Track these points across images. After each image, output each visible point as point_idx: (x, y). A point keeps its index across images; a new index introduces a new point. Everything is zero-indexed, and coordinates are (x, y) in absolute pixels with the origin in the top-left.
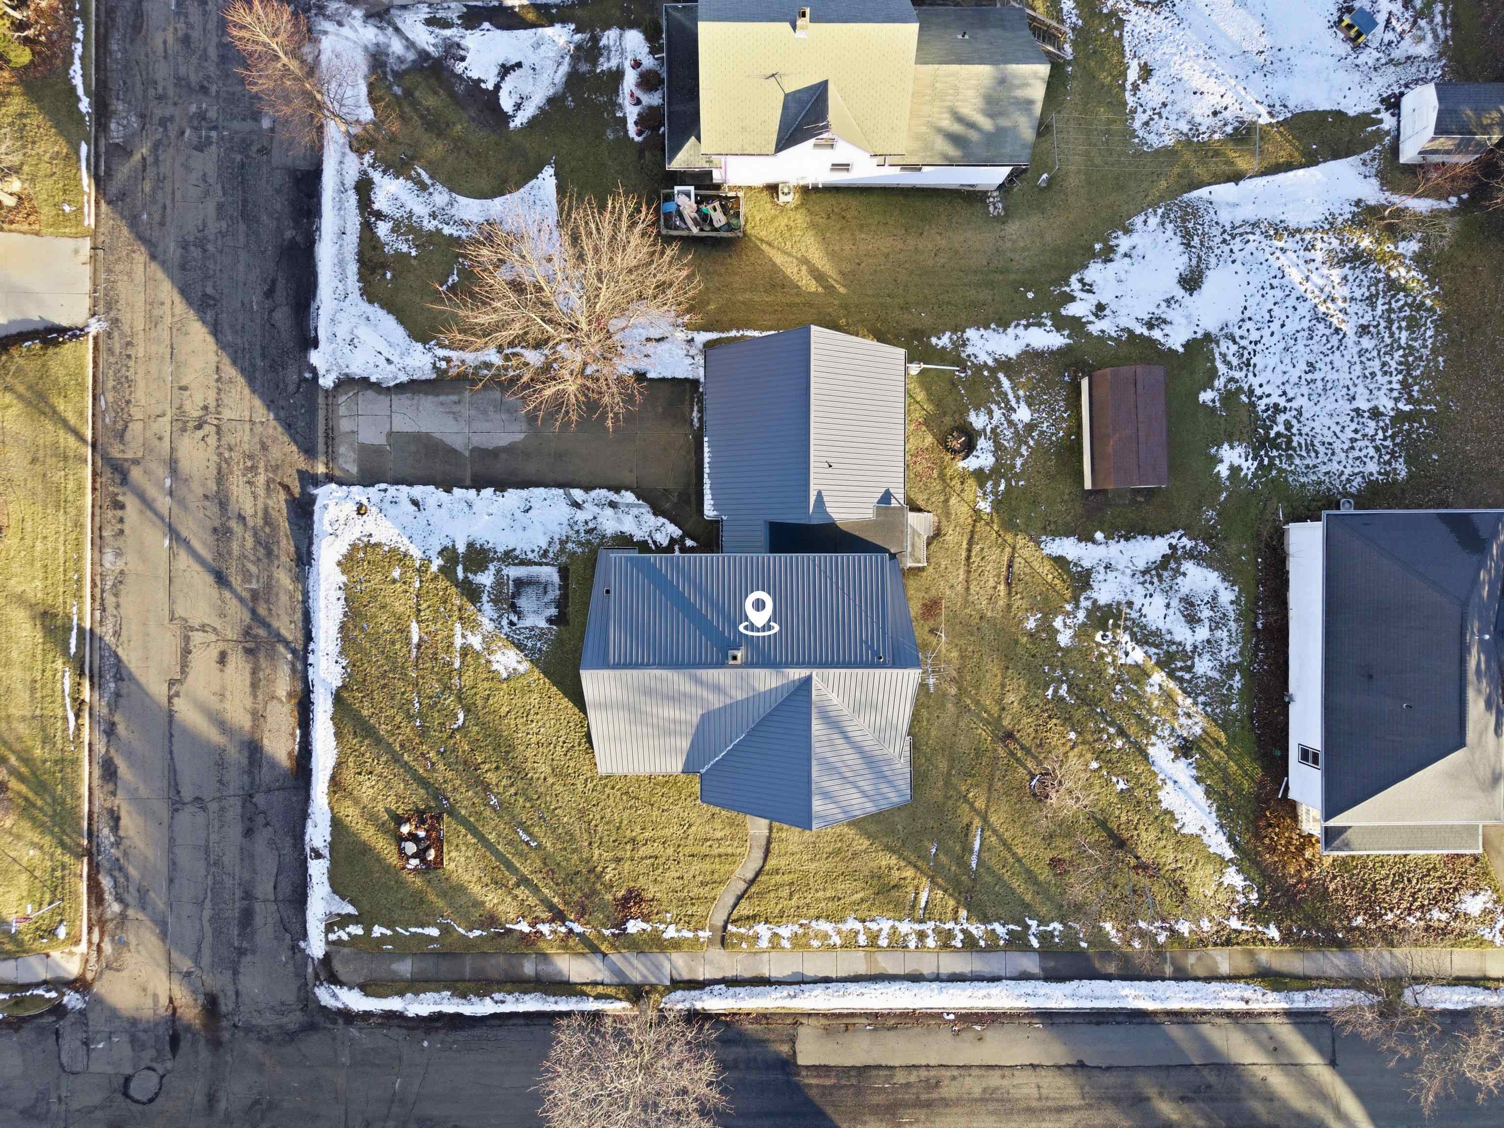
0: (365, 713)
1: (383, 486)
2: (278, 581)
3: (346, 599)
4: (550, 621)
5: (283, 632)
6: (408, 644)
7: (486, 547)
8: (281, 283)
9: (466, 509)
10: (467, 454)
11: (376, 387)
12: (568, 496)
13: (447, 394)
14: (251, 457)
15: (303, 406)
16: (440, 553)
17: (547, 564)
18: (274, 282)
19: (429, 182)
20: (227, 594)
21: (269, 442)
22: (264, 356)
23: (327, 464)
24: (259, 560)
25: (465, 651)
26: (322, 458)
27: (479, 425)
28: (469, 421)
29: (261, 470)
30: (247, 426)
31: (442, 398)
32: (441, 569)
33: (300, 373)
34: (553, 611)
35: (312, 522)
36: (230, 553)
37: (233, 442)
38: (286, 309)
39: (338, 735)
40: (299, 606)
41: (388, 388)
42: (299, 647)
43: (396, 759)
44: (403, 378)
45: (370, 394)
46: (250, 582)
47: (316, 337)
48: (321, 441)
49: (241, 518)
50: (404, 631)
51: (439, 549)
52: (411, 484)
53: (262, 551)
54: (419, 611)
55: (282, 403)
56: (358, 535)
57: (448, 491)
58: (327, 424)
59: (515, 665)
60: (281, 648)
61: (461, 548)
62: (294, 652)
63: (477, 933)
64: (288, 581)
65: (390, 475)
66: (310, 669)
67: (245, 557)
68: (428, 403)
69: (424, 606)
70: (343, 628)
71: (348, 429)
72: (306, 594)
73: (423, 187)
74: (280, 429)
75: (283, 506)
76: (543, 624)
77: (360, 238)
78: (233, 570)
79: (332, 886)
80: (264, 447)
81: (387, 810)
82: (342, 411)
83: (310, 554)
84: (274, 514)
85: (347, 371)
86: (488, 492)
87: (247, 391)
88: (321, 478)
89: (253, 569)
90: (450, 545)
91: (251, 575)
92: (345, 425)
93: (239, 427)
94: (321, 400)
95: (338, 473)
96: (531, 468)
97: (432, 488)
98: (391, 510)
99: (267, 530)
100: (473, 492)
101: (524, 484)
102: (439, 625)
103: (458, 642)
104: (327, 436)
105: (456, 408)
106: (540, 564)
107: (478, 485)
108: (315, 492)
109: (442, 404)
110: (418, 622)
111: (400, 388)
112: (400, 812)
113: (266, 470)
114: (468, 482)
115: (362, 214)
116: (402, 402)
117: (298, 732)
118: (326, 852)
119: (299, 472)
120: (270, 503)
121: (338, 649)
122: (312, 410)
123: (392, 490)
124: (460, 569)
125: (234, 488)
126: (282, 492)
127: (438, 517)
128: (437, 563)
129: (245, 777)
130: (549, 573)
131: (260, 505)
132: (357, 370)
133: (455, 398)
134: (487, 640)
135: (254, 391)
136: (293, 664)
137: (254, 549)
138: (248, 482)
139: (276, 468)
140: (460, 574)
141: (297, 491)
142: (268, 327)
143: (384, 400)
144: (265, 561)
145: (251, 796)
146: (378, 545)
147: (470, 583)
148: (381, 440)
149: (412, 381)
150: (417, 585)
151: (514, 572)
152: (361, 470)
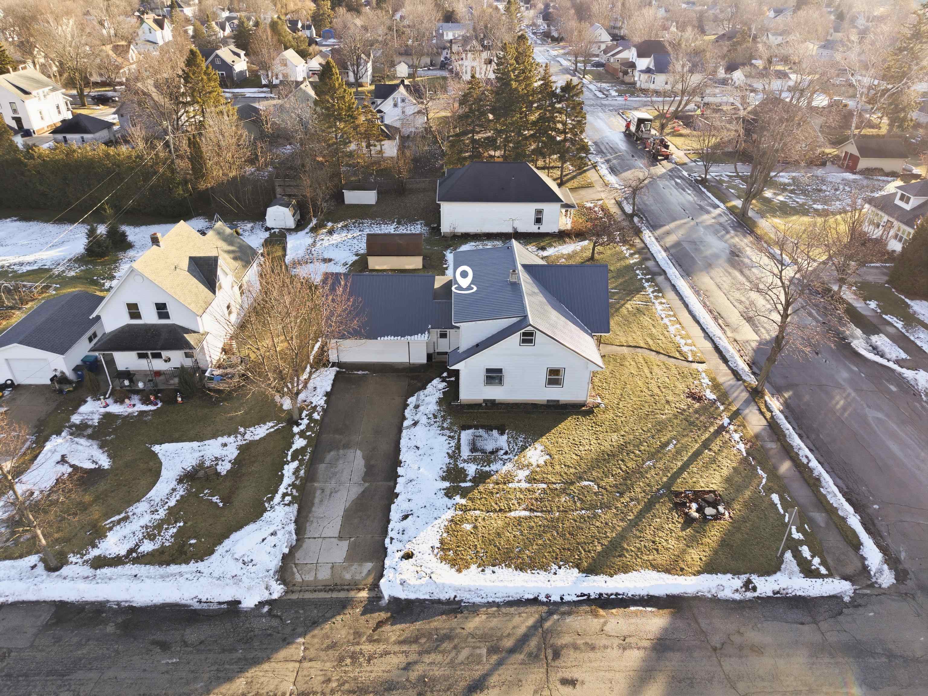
0: (599, 548)
1: (387, 541)
2: (476, 628)
3: (494, 566)
4: (502, 433)
5: (530, 622)
6: (530, 517)
7: (445, 469)
8: (159, 636)
9: (413, 483)
10: (367, 485)
11: (293, 549)
12: (408, 427)
13: (314, 497)
14: (341, 659)
15: (297, 612)
16: (450, 498)
17: (459, 436)
18: (155, 643)
19: (123, 515)
20: (494, 679)
21: (328, 642)
22: (233, 650)
23: (360, 590)
24: (455, 647)
25: (531, 480)
26: (352, 594)
27: (345, 476)
28: (341, 483)
29: (358, 648)
30: (306, 664)
31: (317, 501)
32: (463, 496)
33: (263, 616)
34: (495, 433)
35: (418, 600)
36: (446, 678)
37: (321, 679)
38: (188, 631)
39: (626, 569)
40: (504, 610)
41: (297, 540)
42: (545, 608)
43: (635, 523)
44: (292, 527)
45: (299, 555)
46: (480, 656)
47: (228, 603)
48: (335, 595)
49: (408, 667)
50: (519, 521)
51: (446, 499)
52: (388, 521)
53: (447, 645)
54: (501, 510)
55: (288, 630)
56: (432, 557)
57: (397, 495)
58: (320, 591)
59: (538, 451)
60: (547, 625)
61: (447, 484)
62: (550, 613)
63: (760, 472)
64: (477, 619)
65: (377, 538)
66: (567, 598)
67: (452, 661)
68: (318, 510)
69: (496, 507)
70: (521, 568)
71: (329, 572)
72: (490, 605)
73: (126, 519)
74: (316, 632)
75: (399, 626)
76: (505, 437)
77: (146, 564)
78: (467, 674)
79: (775, 573)
80: (333, 646)
81: (683, 529)
82: (309, 578)
83: (449, 602)
84: (407, 634)
85: (272, 572)
86: (400, 471)
87: (266, 666)
88: (373, 594)
89: (464, 653)
90: (443, 492)
91: (471, 655)
92: (324, 574)
93: (305, 673)
94: (294, 597)
95: (370, 580)
96: (385, 447)
97: (393, 507)
98: (410, 533)
99: (423, 641)
100: (399, 480)
101: (397, 450)
102: (512, 497)
103: (524, 485)
104: (332, 590)
105: (328, 492)
106: (459, 440)
107: (395, 476)
108: (386, 597)
109: (321, 501)
110: (510, 511)
111: (300, 530)
112: (681, 520)
113: (358, 644)
114: (392, 483)
115: (125, 563)
116: (312, 530)
117: (632, 608)
118: (744, 577)
119: (363, 613)
120: (393, 638)
121: (542, 573)
122: (302, 604)
123: (391, 534)
124: (463, 485)
125: (373, 675)
126: (383, 629)
127: (418, 501)
128: (458, 499)
129: (695, 654)
130: (466, 436)
131: (397, 648)
132: (275, 563)
133: (318, 492)
134: (521, 467)
135: (269, 659)
136: (563, 614)
137: (443, 652)
138: (369, 661)
139: (358, 634)
140: (469, 484)
141: (383, 615)
142: (202, 647)
143: (308, 544)
144: (456, 641)
145: (715, 649)
146: (442, 542)
147: (474, 478)
148: (345, 545)
149: (296, 522)
150: (477, 513)
151: (465, 452)
152: (370, 560)
